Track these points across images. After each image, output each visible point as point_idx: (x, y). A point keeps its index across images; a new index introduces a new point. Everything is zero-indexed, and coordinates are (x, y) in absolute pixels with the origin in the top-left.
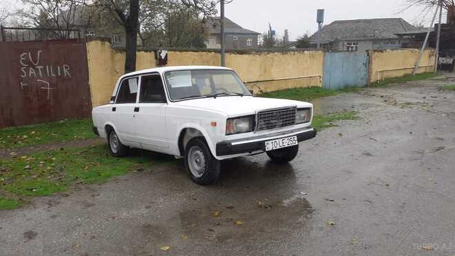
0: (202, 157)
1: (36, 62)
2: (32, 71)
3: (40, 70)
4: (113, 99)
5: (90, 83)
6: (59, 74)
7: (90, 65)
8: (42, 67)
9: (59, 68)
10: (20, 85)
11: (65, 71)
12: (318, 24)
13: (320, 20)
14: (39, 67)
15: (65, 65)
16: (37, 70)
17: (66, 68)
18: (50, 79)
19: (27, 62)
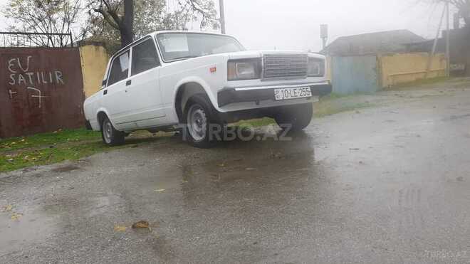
0: (203, 115)
1: (25, 68)
2: (21, 79)
3: (30, 77)
4: (104, 83)
5: (85, 90)
6: (51, 81)
7: (84, 71)
8: (32, 74)
9: (50, 75)
10: (9, 94)
11: (57, 77)
12: (321, 39)
13: (324, 36)
14: (30, 74)
15: (56, 72)
16: (27, 78)
17: (59, 74)
18: (41, 87)
19: (15, 68)
